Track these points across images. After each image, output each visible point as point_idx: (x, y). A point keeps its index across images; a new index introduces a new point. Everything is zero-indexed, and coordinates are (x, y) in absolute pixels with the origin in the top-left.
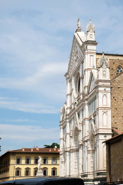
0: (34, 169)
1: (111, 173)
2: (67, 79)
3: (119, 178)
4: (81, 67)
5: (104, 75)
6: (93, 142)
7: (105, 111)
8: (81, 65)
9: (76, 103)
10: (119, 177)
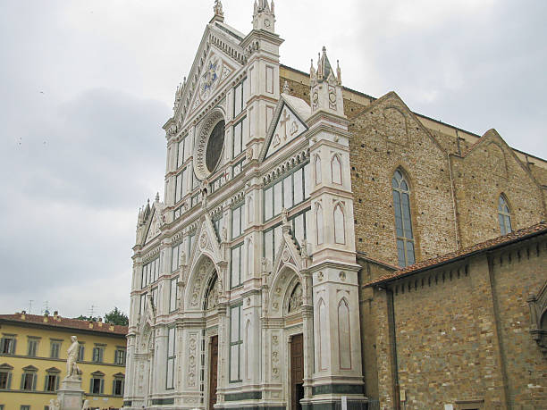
0: (47, 370)
1: (402, 385)
2: (169, 136)
3: (455, 400)
4: (229, 97)
5: (332, 103)
6: (279, 296)
7: (340, 199)
8: (231, 91)
9: (205, 190)
10: (452, 395)
